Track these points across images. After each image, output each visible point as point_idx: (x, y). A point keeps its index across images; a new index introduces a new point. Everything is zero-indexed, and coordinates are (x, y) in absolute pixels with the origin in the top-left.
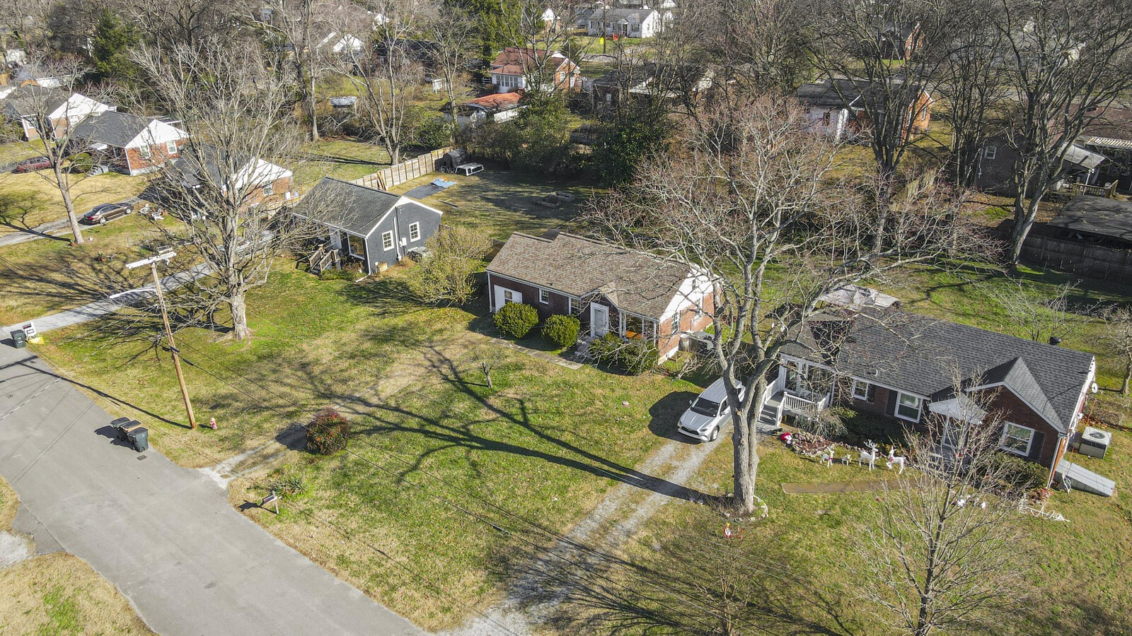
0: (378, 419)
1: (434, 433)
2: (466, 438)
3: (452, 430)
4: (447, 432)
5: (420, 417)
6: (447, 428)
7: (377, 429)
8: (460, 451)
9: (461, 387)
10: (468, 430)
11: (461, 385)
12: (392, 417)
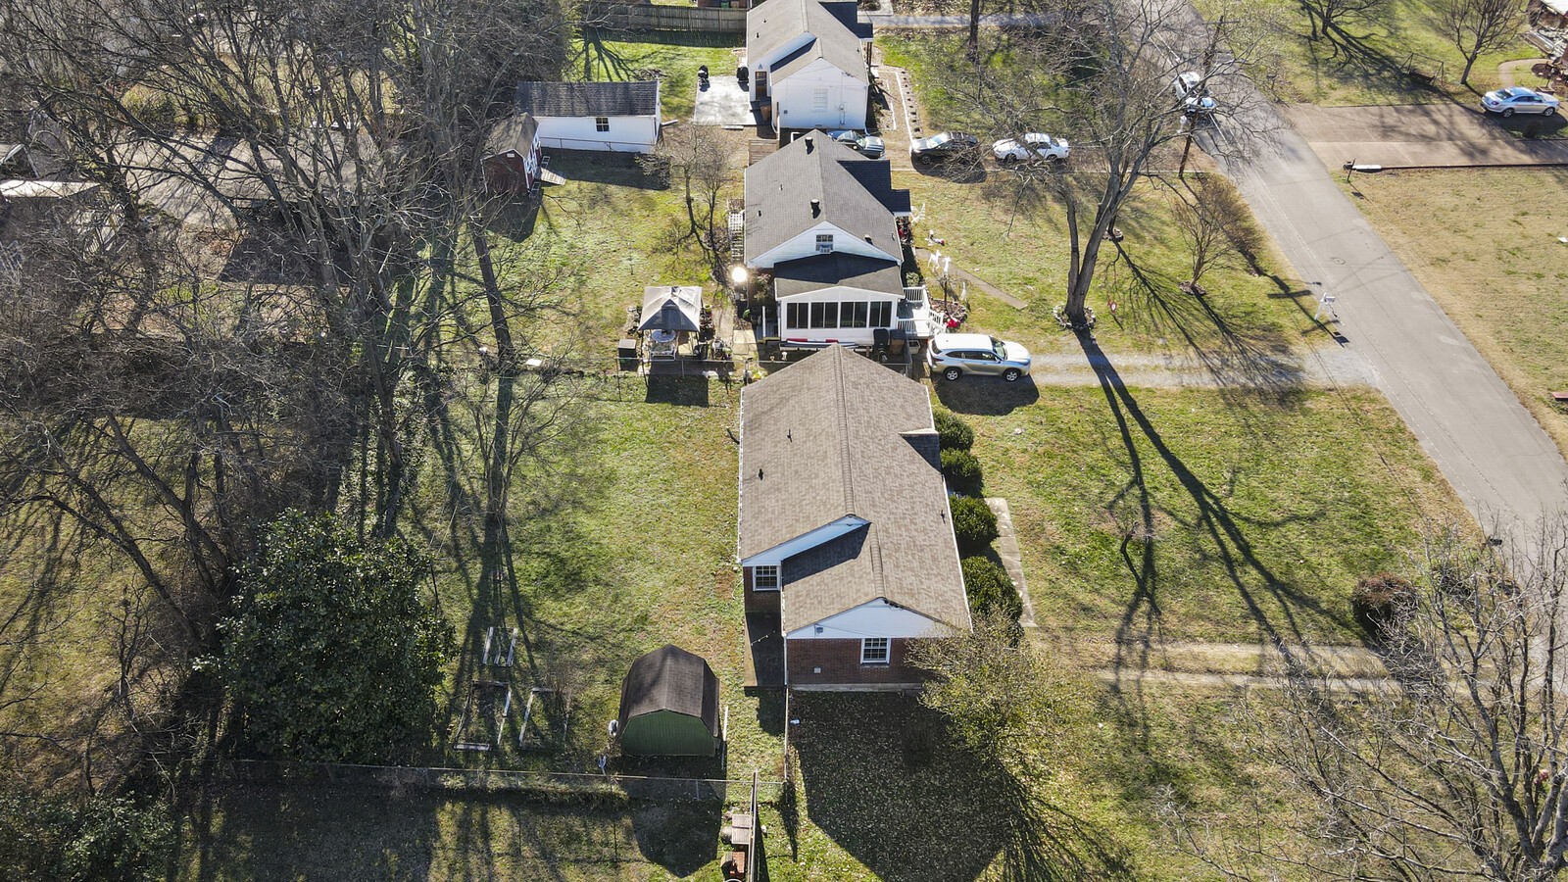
0: (1289, 616)
1: (1239, 547)
2: (1212, 514)
3: (1216, 536)
4: (1225, 538)
5: (1236, 579)
6: (1221, 543)
7: (1303, 601)
8: (1230, 504)
9: (1150, 581)
10: (1200, 520)
11: (1148, 582)
12: (1271, 605)
